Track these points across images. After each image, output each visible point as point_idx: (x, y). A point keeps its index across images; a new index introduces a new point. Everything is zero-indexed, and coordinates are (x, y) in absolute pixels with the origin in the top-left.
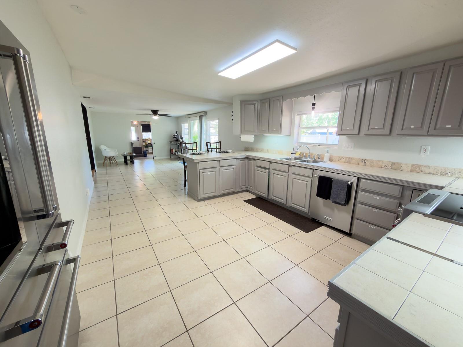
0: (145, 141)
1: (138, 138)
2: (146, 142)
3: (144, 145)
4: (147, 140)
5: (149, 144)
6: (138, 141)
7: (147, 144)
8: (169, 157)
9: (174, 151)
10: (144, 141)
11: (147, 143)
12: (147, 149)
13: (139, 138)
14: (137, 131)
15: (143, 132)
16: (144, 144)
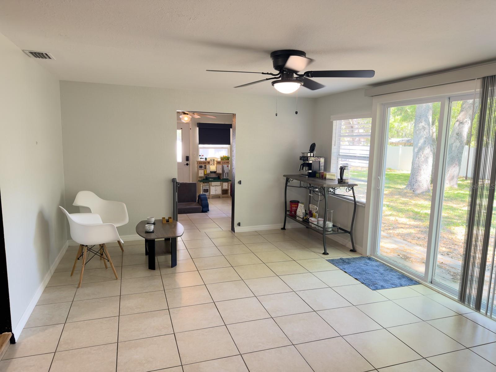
0: (203, 165)
1: (187, 158)
2: (205, 168)
3: (201, 177)
4: (209, 163)
5: (211, 172)
6: (187, 164)
7: (208, 174)
8: (281, 226)
9: (301, 211)
10: (201, 167)
11: (208, 172)
12: (207, 187)
13: (191, 158)
14: (186, 139)
15: (202, 141)
16: (201, 173)
